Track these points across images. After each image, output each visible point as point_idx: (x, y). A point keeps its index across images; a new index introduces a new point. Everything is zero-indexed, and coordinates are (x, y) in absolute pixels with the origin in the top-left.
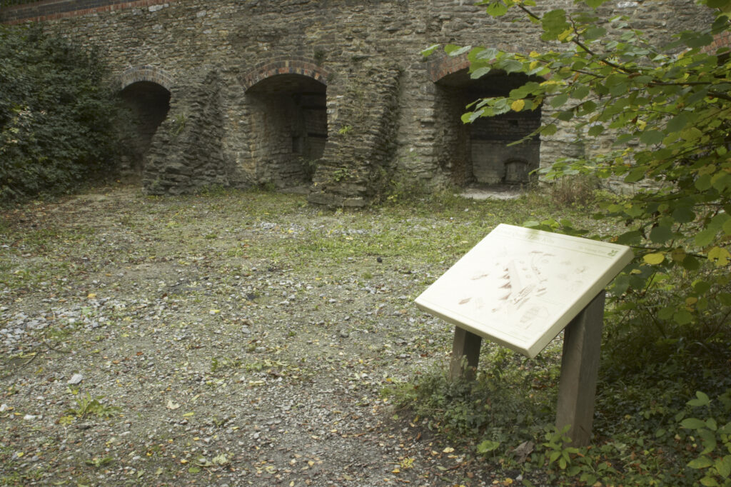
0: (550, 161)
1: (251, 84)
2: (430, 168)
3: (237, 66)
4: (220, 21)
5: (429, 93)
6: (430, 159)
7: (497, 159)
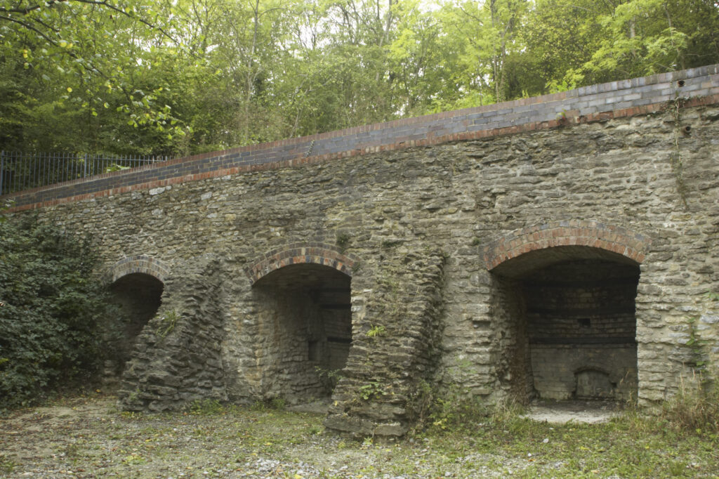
0: (652, 370)
1: (259, 276)
2: (487, 381)
3: (243, 255)
4: (227, 203)
5: (484, 284)
6: (486, 369)
7: (564, 368)
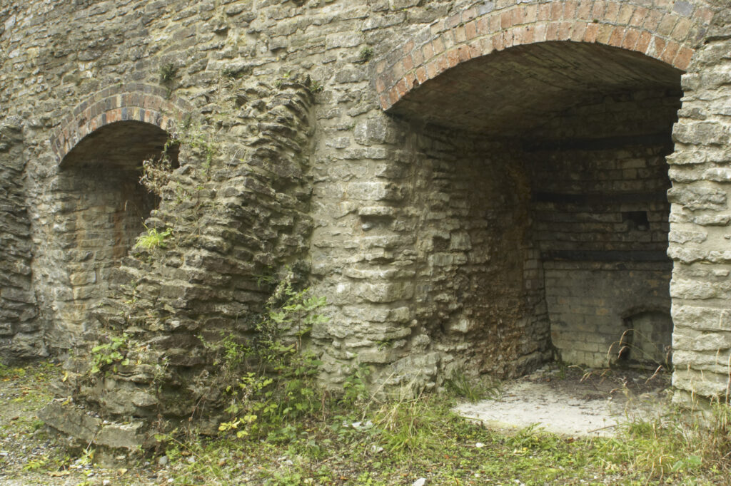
2: (382, 337)
3: (48, 115)
4: (31, 30)
5: (374, 140)
6: (381, 313)
7: (603, 309)
